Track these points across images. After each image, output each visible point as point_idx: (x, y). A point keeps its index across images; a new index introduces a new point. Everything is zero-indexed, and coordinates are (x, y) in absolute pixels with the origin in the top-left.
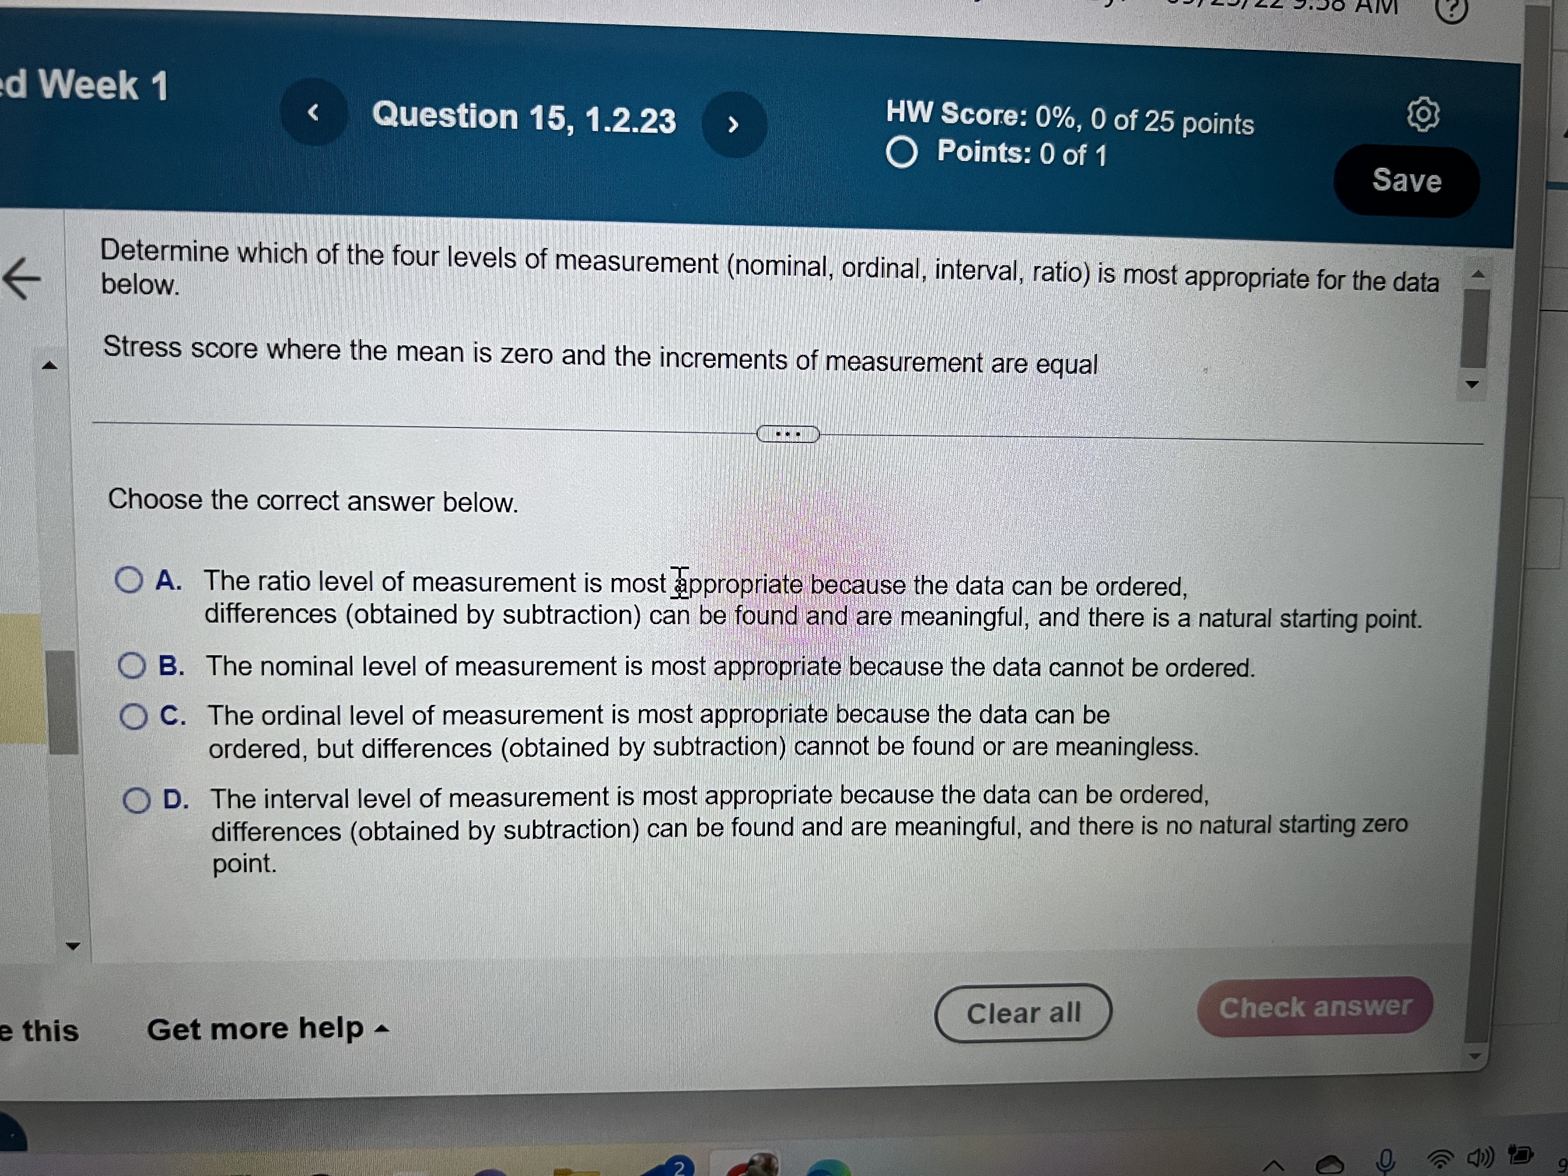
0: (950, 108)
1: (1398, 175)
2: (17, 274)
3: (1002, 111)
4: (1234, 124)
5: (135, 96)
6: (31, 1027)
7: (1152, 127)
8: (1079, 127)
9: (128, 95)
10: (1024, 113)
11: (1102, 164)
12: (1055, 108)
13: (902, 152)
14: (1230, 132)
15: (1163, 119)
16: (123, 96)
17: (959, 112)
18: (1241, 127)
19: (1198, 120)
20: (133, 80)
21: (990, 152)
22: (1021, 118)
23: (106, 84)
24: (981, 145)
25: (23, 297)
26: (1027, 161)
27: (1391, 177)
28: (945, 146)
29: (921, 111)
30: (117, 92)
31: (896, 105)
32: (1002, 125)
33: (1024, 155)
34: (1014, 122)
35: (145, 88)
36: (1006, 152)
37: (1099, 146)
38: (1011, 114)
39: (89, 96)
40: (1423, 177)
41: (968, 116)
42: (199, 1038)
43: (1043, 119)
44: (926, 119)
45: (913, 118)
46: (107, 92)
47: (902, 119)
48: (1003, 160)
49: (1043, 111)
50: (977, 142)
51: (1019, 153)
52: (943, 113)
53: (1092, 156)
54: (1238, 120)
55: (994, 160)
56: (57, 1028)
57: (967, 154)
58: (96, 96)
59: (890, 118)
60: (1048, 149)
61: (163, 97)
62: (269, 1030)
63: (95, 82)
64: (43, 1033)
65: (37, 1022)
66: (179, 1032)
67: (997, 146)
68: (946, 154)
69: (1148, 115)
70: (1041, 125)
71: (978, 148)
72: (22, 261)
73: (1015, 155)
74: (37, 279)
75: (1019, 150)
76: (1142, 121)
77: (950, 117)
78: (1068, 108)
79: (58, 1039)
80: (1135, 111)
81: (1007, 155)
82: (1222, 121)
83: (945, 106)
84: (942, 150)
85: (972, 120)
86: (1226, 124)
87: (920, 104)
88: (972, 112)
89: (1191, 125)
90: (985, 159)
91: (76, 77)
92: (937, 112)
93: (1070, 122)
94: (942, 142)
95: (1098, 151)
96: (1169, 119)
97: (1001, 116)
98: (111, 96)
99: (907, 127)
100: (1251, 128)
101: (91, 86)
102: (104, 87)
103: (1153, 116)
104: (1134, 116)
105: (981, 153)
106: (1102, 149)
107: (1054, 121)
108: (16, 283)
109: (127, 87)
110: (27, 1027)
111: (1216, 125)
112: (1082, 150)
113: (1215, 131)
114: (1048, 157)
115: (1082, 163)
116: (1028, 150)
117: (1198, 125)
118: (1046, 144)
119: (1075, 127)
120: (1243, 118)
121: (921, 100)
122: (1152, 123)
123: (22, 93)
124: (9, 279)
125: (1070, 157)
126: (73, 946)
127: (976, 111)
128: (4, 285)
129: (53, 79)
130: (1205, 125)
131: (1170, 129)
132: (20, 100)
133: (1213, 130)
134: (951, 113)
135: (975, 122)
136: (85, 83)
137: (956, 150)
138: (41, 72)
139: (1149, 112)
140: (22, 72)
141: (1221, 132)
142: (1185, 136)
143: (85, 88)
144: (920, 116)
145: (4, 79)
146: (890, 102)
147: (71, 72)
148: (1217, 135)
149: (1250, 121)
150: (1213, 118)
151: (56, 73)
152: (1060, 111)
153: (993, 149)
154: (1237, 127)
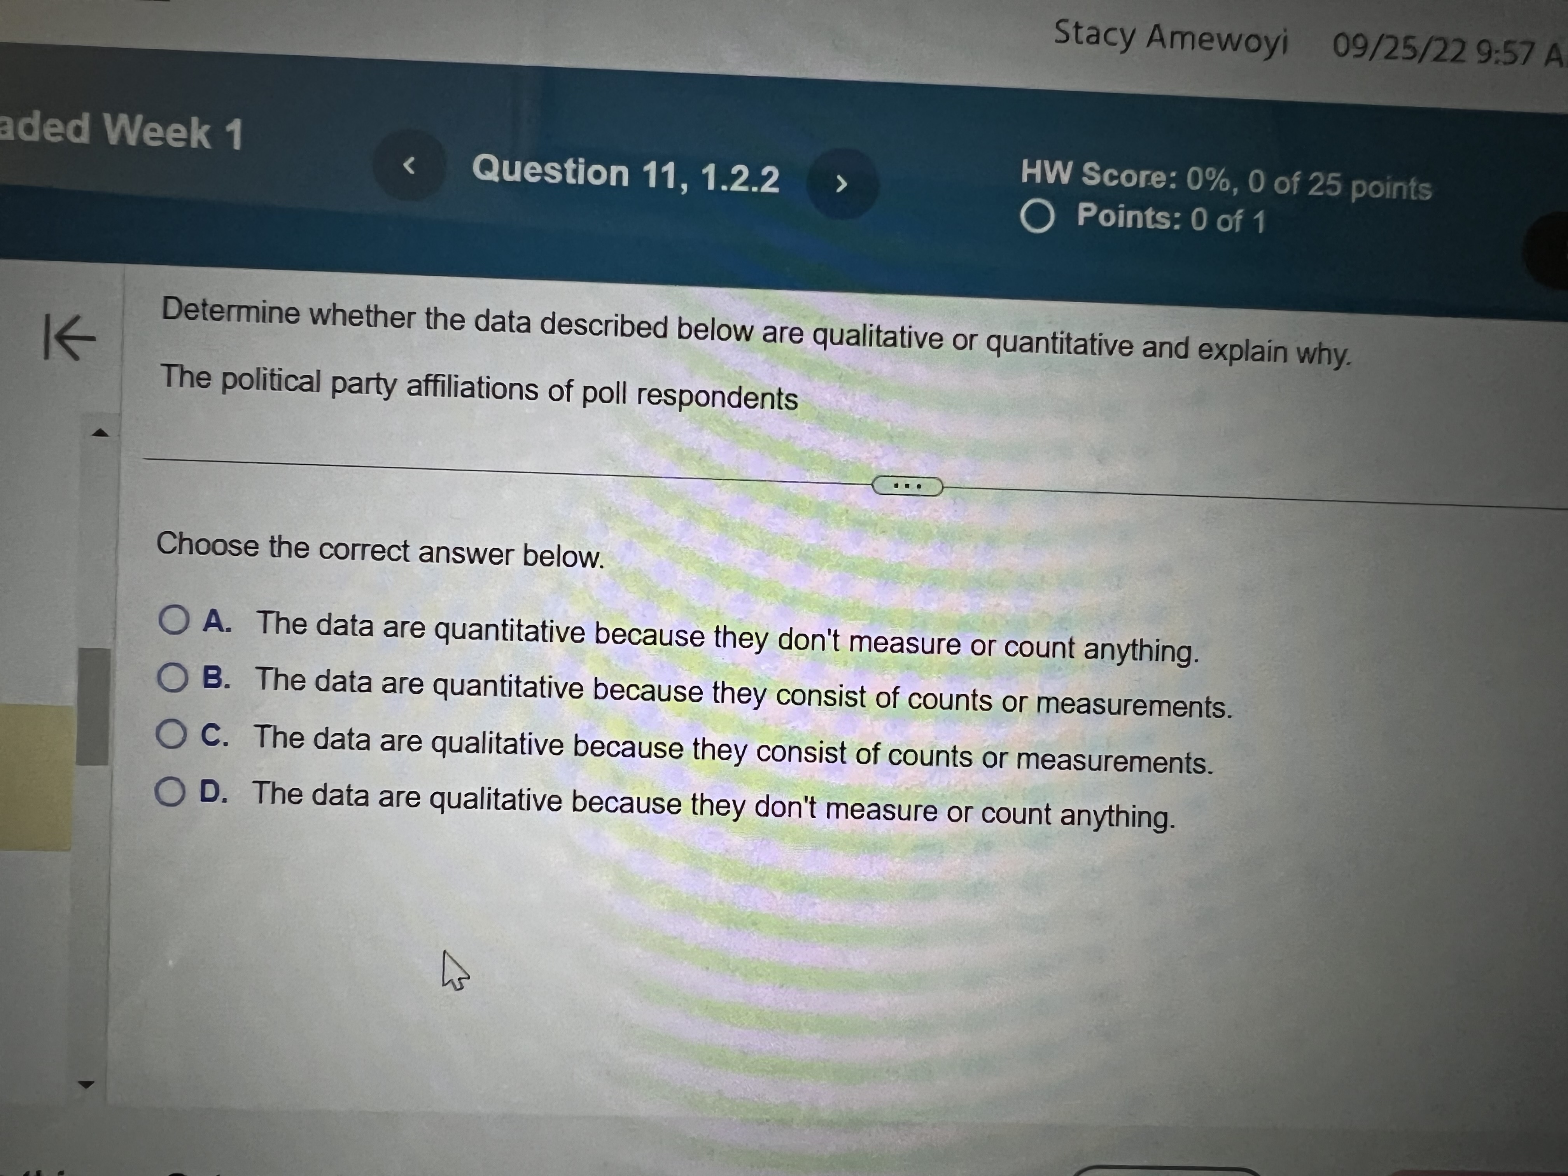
0: (1092, 169)
2: (70, 332)
3: (1148, 172)
4: (1409, 189)
5: (207, 145)
7: (1317, 190)
8: (1235, 190)
9: (200, 143)
10: (1173, 174)
11: (1261, 231)
12: (1208, 170)
13: (1038, 216)
14: (1404, 197)
15: (1330, 182)
16: (194, 144)
17: (1101, 172)
18: (1417, 192)
19: (1368, 183)
20: (206, 127)
21: (1135, 217)
22: (1170, 180)
23: (177, 131)
24: (1126, 209)
25: (76, 357)
26: (1177, 227)
28: (1085, 211)
29: (1059, 172)
30: (188, 140)
31: (1032, 165)
32: (1149, 188)
33: (1174, 221)
34: (1162, 185)
35: (220, 136)
36: (1154, 217)
37: (1258, 212)
38: (1159, 176)
39: (158, 143)
41: (1112, 178)
43: (1195, 182)
44: (1065, 179)
45: (1051, 179)
46: (177, 140)
47: (1038, 180)
48: (1150, 225)
50: (1122, 206)
51: (1167, 218)
52: (1085, 175)
53: (1249, 223)
54: (1413, 183)
55: (1140, 225)
57: (1108, 218)
58: (166, 145)
59: (1025, 179)
60: (1199, 215)
61: (237, 146)
63: (165, 129)
67: (1143, 209)
68: (1086, 219)
69: (1312, 178)
70: (1192, 187)
71: (1121, 213)
72: (76, 319)
73: (1164, 221)
74: (92, 339)
75: (1167, 214)
76: (1306, 185)
77: (1092, 178)
78: (1223, 171)
80: (1298, 173)
81: (1154, 220)
82: (1397, 185)
83: (1087, 166)
84: (1082, 215)
85: (1115, 182)
86: (1400, 189)
87: (1058, 164)
88: (1115, 173)
89: (1361, 189)
90: (1130, 224)
91: (144, 123)
92: (1077, 173)
93: (1224, 185)
94: (1082, 205)
95: (1256, 217)
96: (1335, 182)
97: (1148, 178)
98: (181, 144)
99: (1044, 189)
100: (1427, 192)
101: (160, 133)
102: (174, 135)
103: (1317, 180)
104: (1296, 179)
105: (1126, 218)
106: (1260, 215)
107: (1207, 183)
108: (69, 343)
109: (199, 135)
111: (1389, 190)
112: (1239, 215)
113: (1388, 196)
114: (1199, 223)
115: (1237, 229)
116: (1177, 215)
117: (1368, 188)
118: (1198, 209)
119: (1231, 190)
120: (1421, 180)
121: (1059, 160)
122: (1316, 187)
123: (84, 139)
124: (61, 338)
125: (1225, 223)
126: (86, 1084)
127: (1120, 172)
128: (54, 344)
129: (119, 125)
130: (1376, 189)
131: (1337, 193)
132: (82, 145)
133: (1384, 195)
134: (1093, 174)
135: (1120, 184)
136: (154, 130)
137: (1097, 216)
138: (107, 117)
139: (1314, 174)
140: (86, 116)
141: (1394, 197)
142: (1353, 201)
143: (154, 135)
144: (1058, 177)
145: (65, 123)
146: (1025, 162)
147: (139, 118)
148: (1391, 200)
149: (1427, 185)
150: (1384, 181)
151: (123, 119)
152: (1214, 173)
153: (1139, 214)
154: (1412, 192)
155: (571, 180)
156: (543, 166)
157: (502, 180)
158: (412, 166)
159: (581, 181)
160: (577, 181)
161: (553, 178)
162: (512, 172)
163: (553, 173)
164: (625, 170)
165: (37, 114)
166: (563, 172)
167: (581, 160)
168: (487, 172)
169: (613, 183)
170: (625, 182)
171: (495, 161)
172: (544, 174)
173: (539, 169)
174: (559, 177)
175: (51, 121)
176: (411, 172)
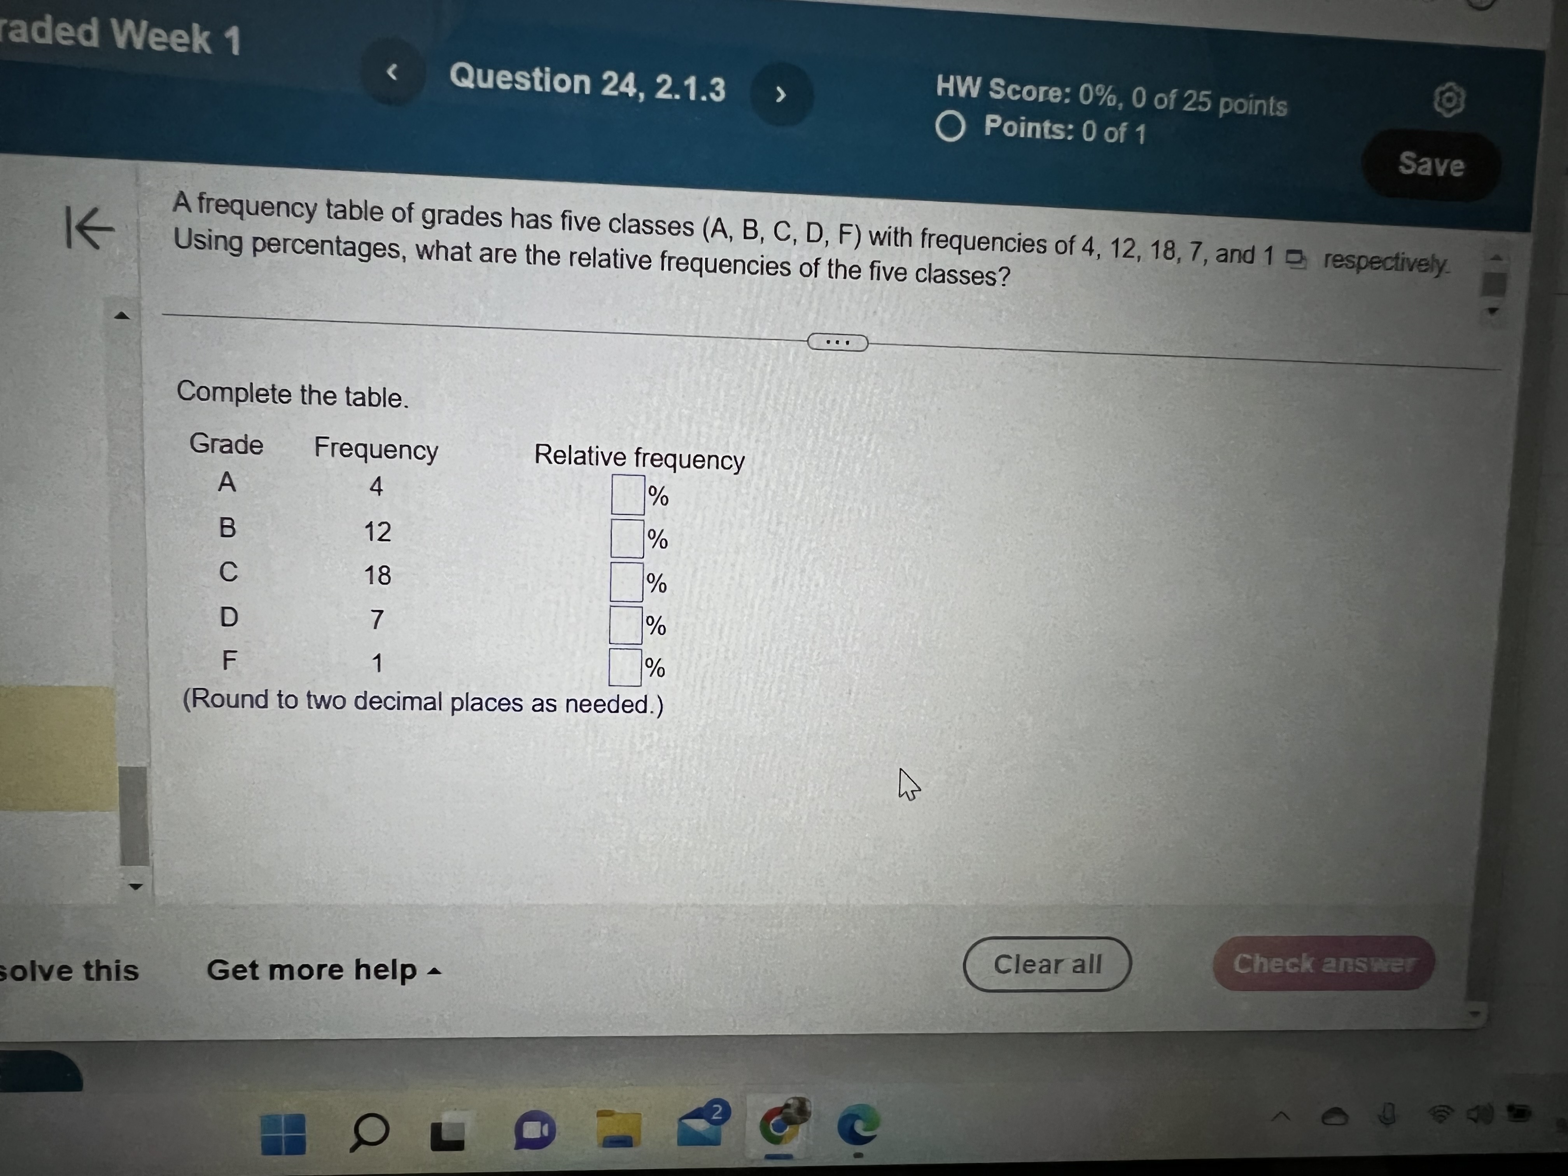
0: (998, 84)
1: (1422, 160)
2: (88, 224)
3: (1045, 88)
5: (208, 50)
6: (91, 967)
7: (1190, 107)
8: (1121, 105)
9: (201, 48)
10: (1068, 90)
11: (1142, 142)
12: (1098, 86)
13: (951, 126)
14: (1264, 113)
15: (1201, 100)
16: (196, 50)
17: (1005, 88)
18: (1275, 109)
19: (1233, 102)
20: (206, 34)
21: (1034, 129)
22: (1065, 96)
23: (180, 37)
24: (1027, 121)
25: (96, 247)
26: (1070, 138)
27: (1416, 161)
28: (992, 121)
29: (970, 87)
30: (190, 45)
31: (946, 80)
32: (1047, 102)
33: (1068, 132)
34: (1058, 100)
35: (218, 41)
36: (1050, 129)
37: (1139, 125)
38: (1055, 92)
39: (163, 47)
40: (1446, 161)
41: (1015, 92)
42: (257, 978)
43: (1086, 97)
44: (975, 93)
45: (962, 93)
46: (180, 45)
47: (951, 94)
48: (1047, 136)
49: (1087, 91)
50: (1023, 118)
51: (1061, 129)
52: (991, 90)
53: (1132, 134)
54: (1272, 102)
55: (1038, 136)
56: (118, 967)
57: (1011, 129)
58: (170, 50)
59: (940, 92)
60: (1090, 127)
61: (236, 51)
62: (325, 971)
63: (169, 36)
64: (104, 972)
65: (98, 962)
66: (238, 972)
67: (1042, 122)
68: (992, 129)
69: (1186, 95)
70: (1084, 102)
71: (1023, 124)
72: (94, 211)
73: (1059, 132)
74: (111, 230)
75: (1062, 126)
76: (1181, 100)
78: (1110, 87)
79: (118, 978)
80: (1174, 91)
81: (1051, 132)
82: (1258, 102)
83: (993, 82)
84: (989, 125)
85: (1017, 97)
86: (1261, 107)
87: (969, 79)
88: (1018, 88)
89: (1228, 106)
90: (1030, 135)
91: (148, 30)
92: (985, 88)
93: (1111, 100)
94: (989, 117)
95: (1138, 130)
96: (1206, 99)
97: (1046, 93)
98: (183, 49)
99: (955, 102)
100: (1283, 109)
101: (164, 39)
102: (177, 40)
103: (1191, 96)
104: (1173, 96)
105: (1028, 129)
106: (1141, 128)
107: (1097, 98)
108: (89, 233)
109: (200, 41)
110: (88, 966)
111: (1251, 106)
112: (1123, 128)
113: (1250, 113)
114: (1089, 134)
115: (1122, 141)
116: (1071, 127)
117: (1234, 105)
118: (1088, 122)
119: (1116, 106)
120: (1278, 99)
121: (970, 75)
122: (1190, 103)
123: (94, 42)
124: (81, 228)
125: (1111, 135)
126: (136, 887)
127: (1022, 87)
128: (75, 234)
129: (125, 32)
130: (1241, 106)
131: (1207, 109)
132: (92, 48)
133: (1248, 111)
134: (998, 88)
135: (1021, 97)
136: (158, 35)
137: (1002, 125)
138: (114, 22)
139: (1189, 92)
140: (94, 20)
141: (1256, 113)
142: (1221, 116)
143: (159, 40)
144: (968, 93)
145: (76, 27)
146: (940, 77)
147: (144, 24)
148: (1253, 116)
149: (1284, 103)
150: (1248, 99)
151: (129, 24)
152: (1103, 90)
153: (1038, 125)
154: (1271, 109)
155: (538, 88)
156: (513, 73)
157: (477, 87)
158: (395, 72)
159: (548, 88)
160: (544, 89)
161: (522, 85)
162: (485, 79)
163: (522, 80)
164: (587, 80)
165: (49, 17)
166: (532, 80)
167: (547, 69)
168: (463, 80)
169: (577, 90)
170: (587, 91)
171: (470, 68)
172: (514, 81)
173: (510, 77)
174: (528, 85)
175: (61, 26)
176: (394, 77)
